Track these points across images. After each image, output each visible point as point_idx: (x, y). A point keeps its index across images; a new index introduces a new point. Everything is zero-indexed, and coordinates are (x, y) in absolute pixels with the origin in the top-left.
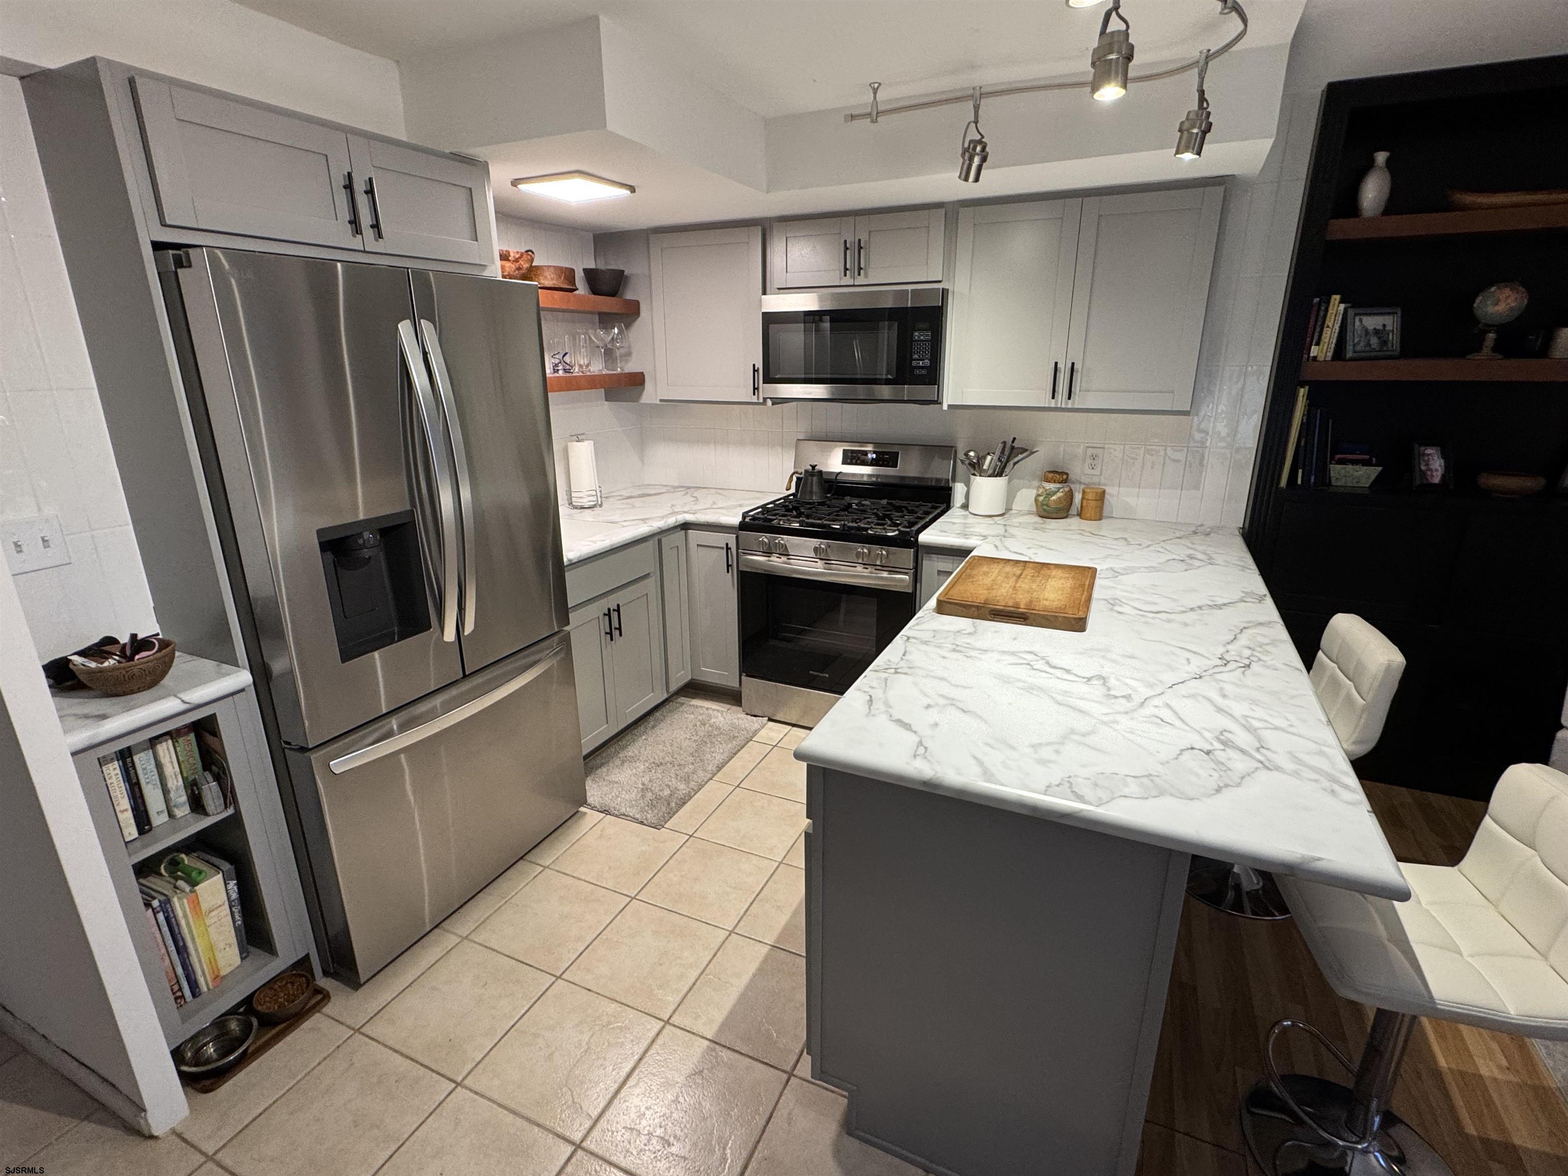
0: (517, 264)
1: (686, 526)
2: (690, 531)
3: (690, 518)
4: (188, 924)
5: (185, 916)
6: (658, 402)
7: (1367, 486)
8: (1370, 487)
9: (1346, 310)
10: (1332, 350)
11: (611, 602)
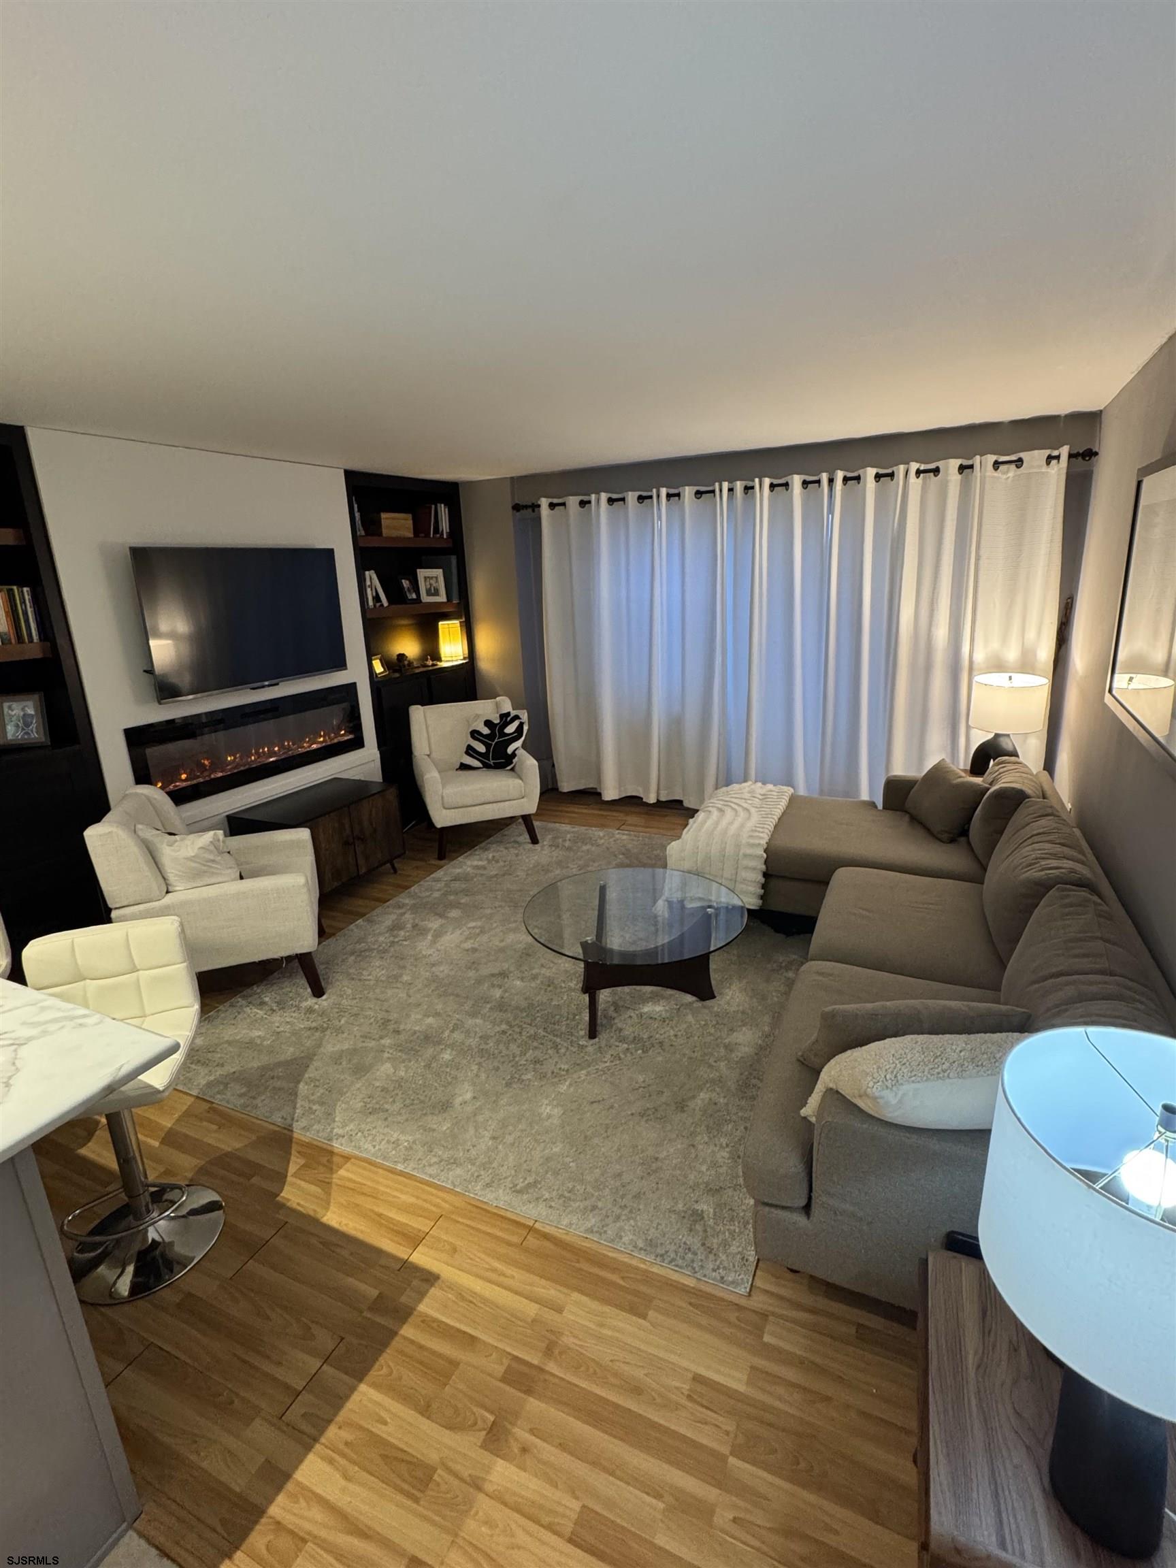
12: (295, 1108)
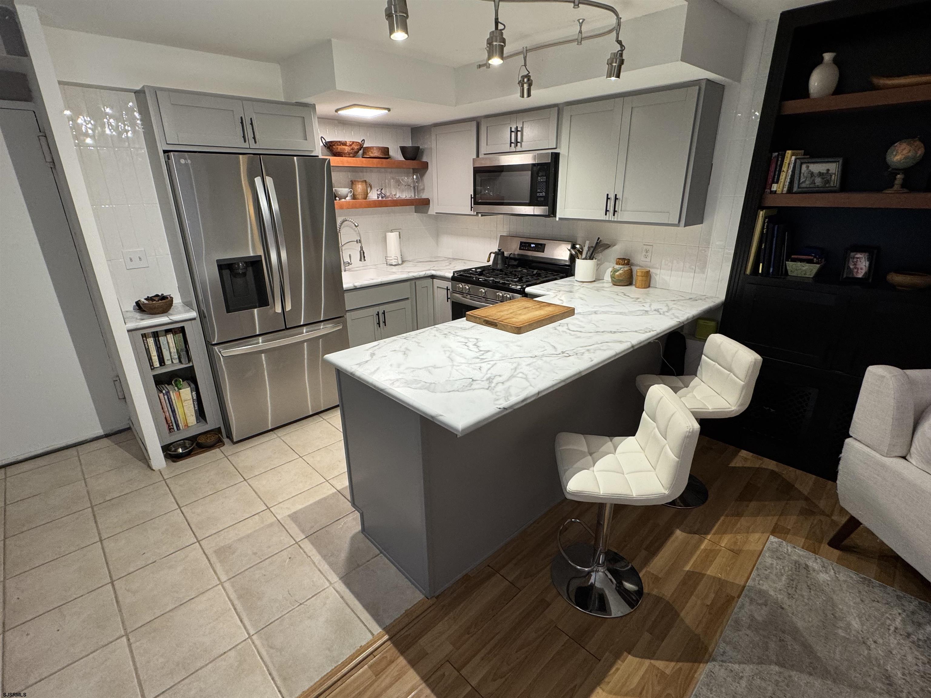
0: (351, 147)
1: (433, 277)
2: (434, 280)
3: (434, 273)
4: (176, 403)
5: (175, 400)
6: (435, 214)
7: (812, 276)
8: (814, 277)
9: (796, 160)
10: (787, 187)
11: (381, 309)
12: (740, 663)
